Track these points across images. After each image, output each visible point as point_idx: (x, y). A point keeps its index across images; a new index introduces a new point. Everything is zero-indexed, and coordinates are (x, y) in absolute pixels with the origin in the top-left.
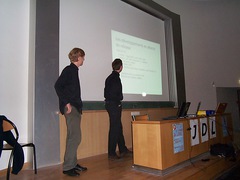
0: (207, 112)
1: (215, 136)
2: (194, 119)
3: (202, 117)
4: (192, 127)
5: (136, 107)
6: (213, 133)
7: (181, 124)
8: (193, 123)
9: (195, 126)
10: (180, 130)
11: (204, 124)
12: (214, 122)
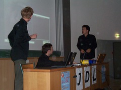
1: (95, 82)
2: (79, 67)
3: (86, 66)
4: (77, 74)
6: (94, 80)
7: (68, 72)
8: (78, 71)
9: (80, 74)
10: (68, 78)
11: (87, 72)
12: (95, 70)
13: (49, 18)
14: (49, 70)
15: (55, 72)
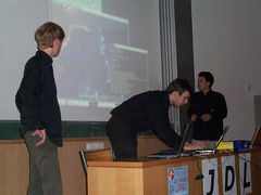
0: (235, 143)
1: (249, 190)
2: (209, 157)
3: (226, 153)
4: (205, 173)
5: (95, 134)
6: (246, 185)
7: (185, 168)
8: (207, 165)
9: (212, 172)
10: (183, 180)
11: (228, 168)
12: (249, 164)
13: (146, 52)
14: (141, 164)
15: (153, 169)
